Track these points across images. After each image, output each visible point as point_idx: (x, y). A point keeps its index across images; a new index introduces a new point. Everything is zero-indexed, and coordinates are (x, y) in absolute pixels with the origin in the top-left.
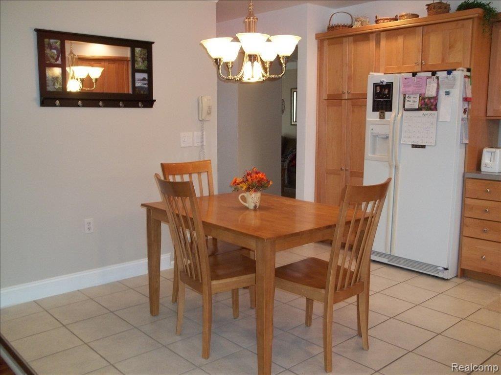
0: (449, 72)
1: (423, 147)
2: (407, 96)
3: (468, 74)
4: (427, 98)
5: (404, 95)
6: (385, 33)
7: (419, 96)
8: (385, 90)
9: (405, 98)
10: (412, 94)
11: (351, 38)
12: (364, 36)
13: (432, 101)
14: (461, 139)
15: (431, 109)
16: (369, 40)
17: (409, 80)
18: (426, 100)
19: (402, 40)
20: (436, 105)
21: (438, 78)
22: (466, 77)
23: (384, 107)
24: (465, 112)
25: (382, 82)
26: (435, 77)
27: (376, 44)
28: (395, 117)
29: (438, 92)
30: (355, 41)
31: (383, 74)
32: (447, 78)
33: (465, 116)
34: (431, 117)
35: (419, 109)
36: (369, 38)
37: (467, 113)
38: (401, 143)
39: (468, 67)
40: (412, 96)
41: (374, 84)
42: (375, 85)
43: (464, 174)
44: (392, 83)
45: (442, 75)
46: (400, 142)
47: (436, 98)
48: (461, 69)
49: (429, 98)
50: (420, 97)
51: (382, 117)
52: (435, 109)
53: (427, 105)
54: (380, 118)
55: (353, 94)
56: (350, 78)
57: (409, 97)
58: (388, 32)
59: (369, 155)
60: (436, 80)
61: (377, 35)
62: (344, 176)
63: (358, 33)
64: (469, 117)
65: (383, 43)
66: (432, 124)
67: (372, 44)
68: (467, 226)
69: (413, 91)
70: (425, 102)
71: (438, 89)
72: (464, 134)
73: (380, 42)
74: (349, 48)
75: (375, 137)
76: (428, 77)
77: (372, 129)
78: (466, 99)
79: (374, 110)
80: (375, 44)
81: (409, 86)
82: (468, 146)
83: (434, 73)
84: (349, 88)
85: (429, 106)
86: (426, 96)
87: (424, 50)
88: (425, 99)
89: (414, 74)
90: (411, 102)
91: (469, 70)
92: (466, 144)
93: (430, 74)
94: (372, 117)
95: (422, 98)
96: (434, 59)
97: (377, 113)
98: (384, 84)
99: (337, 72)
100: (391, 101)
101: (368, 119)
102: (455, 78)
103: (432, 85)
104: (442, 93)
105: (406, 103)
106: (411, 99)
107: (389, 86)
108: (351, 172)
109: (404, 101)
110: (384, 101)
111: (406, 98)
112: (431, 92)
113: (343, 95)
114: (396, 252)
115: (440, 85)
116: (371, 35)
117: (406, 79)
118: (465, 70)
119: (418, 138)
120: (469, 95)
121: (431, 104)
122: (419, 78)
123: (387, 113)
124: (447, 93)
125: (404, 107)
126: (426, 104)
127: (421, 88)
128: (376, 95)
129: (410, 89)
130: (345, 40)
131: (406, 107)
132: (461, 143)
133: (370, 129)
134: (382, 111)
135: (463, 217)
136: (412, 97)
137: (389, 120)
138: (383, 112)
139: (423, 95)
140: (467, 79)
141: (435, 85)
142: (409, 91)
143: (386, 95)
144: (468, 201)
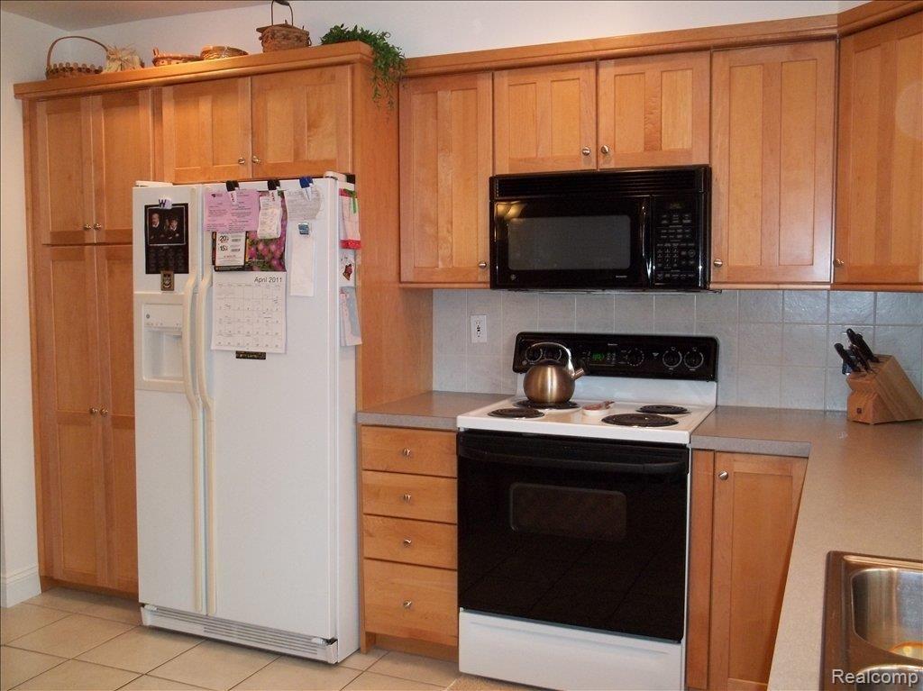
0: (305, 182)
1: (261, 356)
2: (218, 236)
3: (350, 187)
4: (261, 240)
5: (214, 234)
6: (171, 88)
7: (244, 238)
8: (170, 222)
9: (214, 241)
10: (231, 231)
11: (99, 98)
12: (125, 95)
13: (273, 247)
14: (343, 336)
15: (270, 268)
16: (138, 104)
17: (221, 198)
18: (261, 247)
19: (210, 105)
20: (282, 257)
21: (281, 194)
22: (344, 193)
23: (171, 264)
24: (347, 272)
25: (163, 203)
26: (275, 192)
27: (154, 114)
28: (196, 286)
29: (284, 227)
30: (107, 106)
31: (171, 185)
32: (302, 194)
33: (351, 283)
34: (272, 285)
35: (247, 267)
36: (137, 99)
37: (352, 276)
38: (212, 348)
39: (350, 171)
40: (229, 236)
41: (146, 207)
42: (150, 211)
43: (356, 415)
44: (186, 205)
45: (290, 187)
46: (209, 345)
47: (280, 242)
48: (330, 174)
49: (267, 242)
50: (247, 238)
51: (168, 286)
52: (281, 266)
53: (263, 257)
54: (163, 289)
55: (108, 232)
56: (99, 193)
57: (224, 239)
58: (178, 86)
59: (144, 378)
60: (279, 199)
61: (153, 92)
62: (100, 428)
63: (111, 86)
64: (359, 284)
65: (169, 112)
66: (276, 301)
67: (145, 115)
68: (371, 535)
69: (230, 225)
70: (257, 249)
71: (284, 219)
72: (348, 325)
73: (161, 109)
74: (95, 121)
75: (157, 333)
76: (262, 193)
77: (148, 316)
78: (346, 244)
79: (148, 271)
80: (150, 113)
81: (222, 213)
82: (361, 350)
83: (273, 184)
84: (99, 217)
85: (267, 258)
86: (259, 237)
87: (256, 130)
88: (257, 243)
89: (232, 186)
90: (229, 250)
91: (351, 179)
92: (356, 346)
93: (264, 185)
94: (146, 285)
95: (252, 241)
96: (277, 152)
97: (157, 278)
98: (169, 207)
99: (70, 178)
100: (186, 249)
101: (136, 292)
102: (318, 195)
103: (270, 211)
104: (293, 229)
105: (219, 253)
106: (229, 244)
107: (180, 212)
108: (114, 418)
109: (214, 249)
110: (170, 247)
111: (218, 242)
112: (268, 227)
113: (86, 232)
114: (221, 611)
115: (288, 211)
116: (141, 94)
117: (214, 195)
118: (344, 177)
119: (248, 334)
120: (355, 235)
121: (270, 256)
122: (243, 194)
123: (178, 277)
124: (304, 230)
125: (214, 263)
126: (261, 256)
127: (247, 218)
128: (152, 234)
129: (225, 220)
130: (83, 101)
131: (217, 264)
132: (344, 347)
133: (144, 317)
134: (169, 272)
135: (362, 515)
136: (231, 239)
137: (183, 293)
138: (169, 276)
139: (251, 236)
140: (346, 199)
141: (279, 211)
142: (222, 225)
143: (171, 233)
144: (371, 478)
